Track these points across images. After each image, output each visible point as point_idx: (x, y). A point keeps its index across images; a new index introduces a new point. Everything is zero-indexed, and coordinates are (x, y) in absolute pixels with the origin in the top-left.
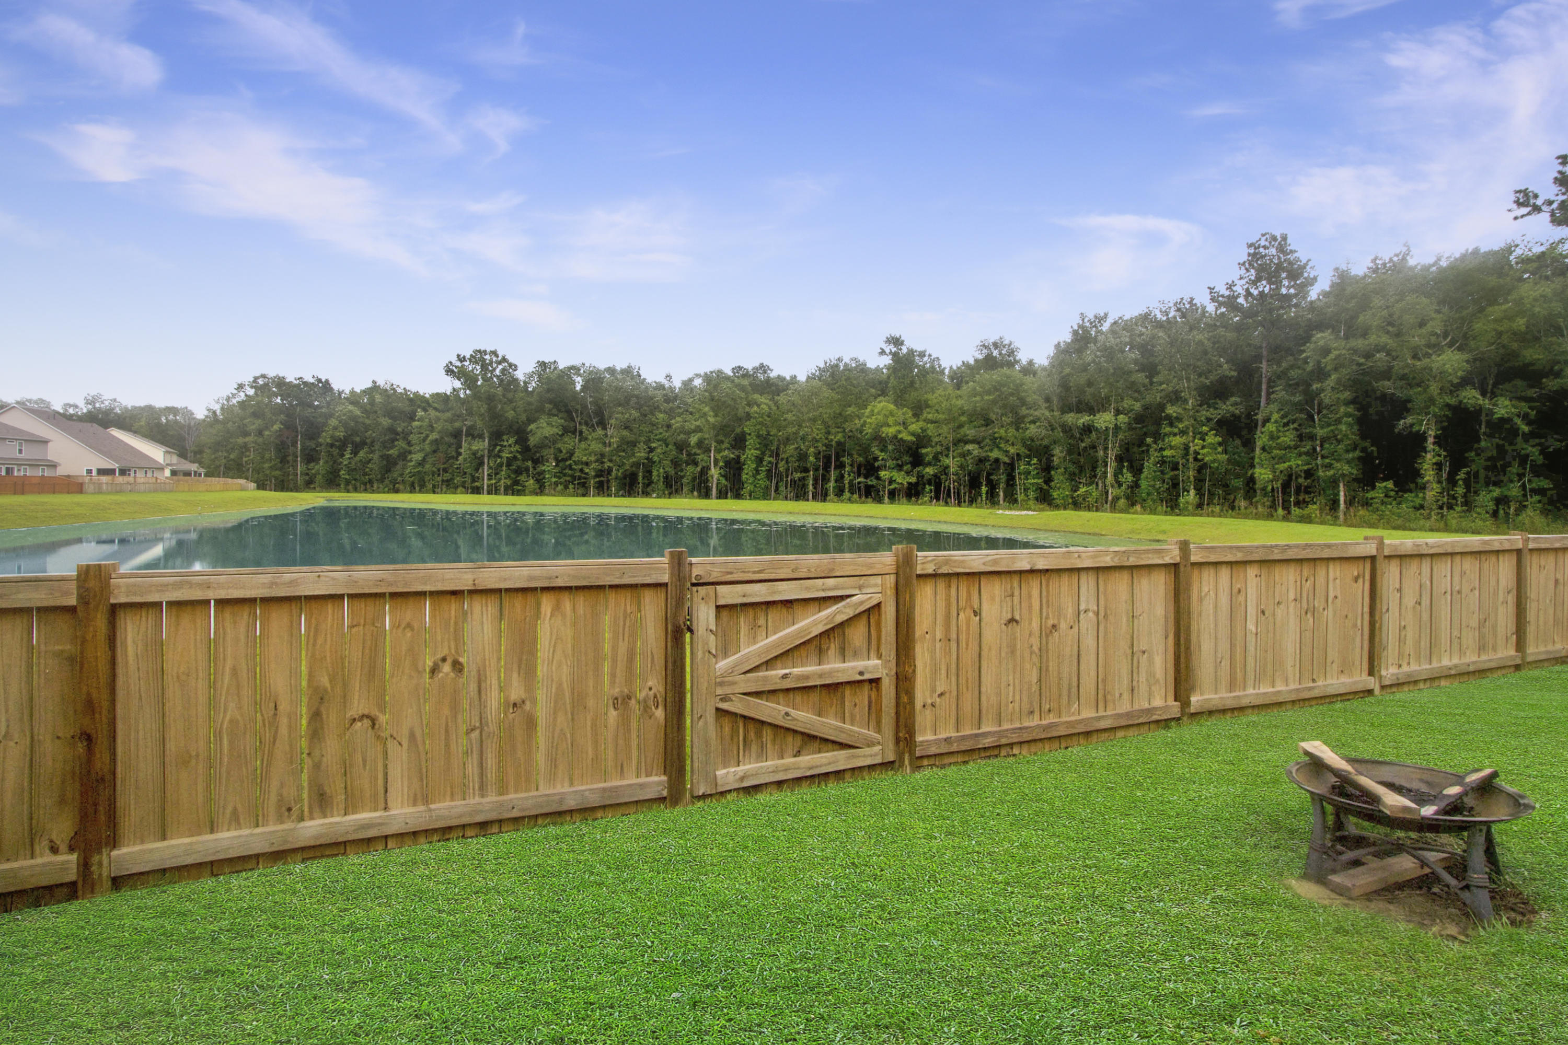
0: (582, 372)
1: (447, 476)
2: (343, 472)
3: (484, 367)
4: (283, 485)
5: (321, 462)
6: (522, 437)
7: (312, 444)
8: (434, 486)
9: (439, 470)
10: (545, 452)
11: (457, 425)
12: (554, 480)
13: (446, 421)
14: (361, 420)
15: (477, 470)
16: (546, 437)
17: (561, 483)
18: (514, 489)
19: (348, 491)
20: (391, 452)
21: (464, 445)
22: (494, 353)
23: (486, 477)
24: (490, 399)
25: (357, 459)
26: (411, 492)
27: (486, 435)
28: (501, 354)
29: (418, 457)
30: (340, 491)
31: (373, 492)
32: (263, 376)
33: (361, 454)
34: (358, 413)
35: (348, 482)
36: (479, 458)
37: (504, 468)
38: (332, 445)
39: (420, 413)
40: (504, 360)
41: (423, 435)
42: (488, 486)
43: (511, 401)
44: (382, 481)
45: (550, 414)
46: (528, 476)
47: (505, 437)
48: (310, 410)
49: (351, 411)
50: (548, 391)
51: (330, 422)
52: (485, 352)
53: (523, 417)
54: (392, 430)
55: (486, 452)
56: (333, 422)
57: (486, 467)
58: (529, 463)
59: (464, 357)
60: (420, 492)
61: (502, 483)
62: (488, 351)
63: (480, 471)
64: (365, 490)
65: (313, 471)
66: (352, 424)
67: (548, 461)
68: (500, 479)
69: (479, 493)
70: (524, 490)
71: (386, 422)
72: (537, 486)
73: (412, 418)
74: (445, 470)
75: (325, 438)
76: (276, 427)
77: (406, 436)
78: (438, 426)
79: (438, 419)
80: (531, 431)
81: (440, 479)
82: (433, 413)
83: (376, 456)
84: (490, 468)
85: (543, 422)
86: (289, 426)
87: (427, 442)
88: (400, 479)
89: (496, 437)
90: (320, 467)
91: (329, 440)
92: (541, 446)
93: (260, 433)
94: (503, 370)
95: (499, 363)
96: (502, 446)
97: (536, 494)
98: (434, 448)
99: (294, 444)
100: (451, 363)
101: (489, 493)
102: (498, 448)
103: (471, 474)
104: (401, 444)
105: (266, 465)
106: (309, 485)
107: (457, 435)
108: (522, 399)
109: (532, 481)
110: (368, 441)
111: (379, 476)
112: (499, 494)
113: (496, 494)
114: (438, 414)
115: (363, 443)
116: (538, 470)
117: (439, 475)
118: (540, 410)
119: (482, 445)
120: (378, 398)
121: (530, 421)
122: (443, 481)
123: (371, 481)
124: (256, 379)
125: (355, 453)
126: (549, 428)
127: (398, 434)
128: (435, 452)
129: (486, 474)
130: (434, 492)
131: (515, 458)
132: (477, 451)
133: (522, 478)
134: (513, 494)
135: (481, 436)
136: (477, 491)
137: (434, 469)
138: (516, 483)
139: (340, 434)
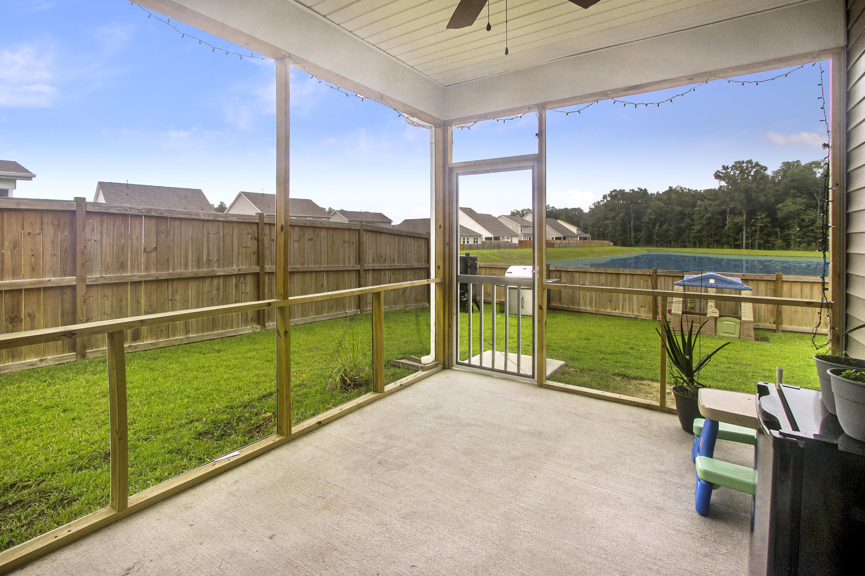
0: (822, 165)
1: (717, 238)
2: (654, 237)
3: (742, 171)
4: (624, 244)
5: (643, 231)
6: (771, 212)
7: (638, 223)
8: (708, 244)
9: (711, 234)
10: (790, 222)
11: (723, 207)
12: (798, 240)
13: (716, 206)
14: (664, 208)
15: (738, 234)
16: (791, 212)
17: (804, 242)
18: (766, 245)
19: (657, 247)
20: (682, 225)
21: (728, 220)
22: (750, 162)
23: (744, 239)
24: (747, 191)
25: (662, 229)
26: (694, 247)
27: (744, 212)
28: (754, 162)
29: (698, 227)
30: (654, 247)
31: (671, 247)
32: (614, 191)
33: (664, 227)
34: (662, 205)
35: (657, 242)
36: (739, 227)
37: (758, 233)
38: (648, 223)
39: (699, 202)
40: (757, 164)
41: (702, 215)
42: (746, 244)
43: (762, 190)
44: (676, 241)
45: (794, 196)
46: (777, 237)
47: (758, 213)
48: (637, 205)
49: (658, 204)
50: (792, 181)
51: (648, 211)
52: (743, 162)
53: (773, 200)
54: (682, 213)
55: (744, 223)
56: (649, 211)
57: (744, 233)
58: (778, 229)
59: (728, 166)
60: (700, 247)
61: (757, 242)
62: (745, 161)
63: (740, 234)
64: (667, 246)
65: (639, 236)
66: (659, 211)
67: (793, 228)
68: (755, 240)
69: (740, 248)
70: (774, 247)
71: (678, 209)
72: (784, 244)
73: (694, 205)
74: (715, 235)
75: (645, 219)
76: (621, 215)
77: (691, 215)
78: (711, 209)
79: (711, 205)
80: (779, 208)
81: (712, 239)
82: (707, 202)
83: (672, 228)
84: (747, 233)
85: (789, 202)
86: (627, 214)
87: (704, 218)
88: (687, 240)
89: (751, 214)
90: (643, 234)
91: (647, 220)
92: (787, 218)
93: (614, 218)
94: (756, 172)
95: (754, 167)
96: (756, 219)
97: (784, 249)
98: (708, 221)
99: (630, 223)
100: (718, 171)
101: (747, 248)
102: (753, 220)
103: (734, 237)
104: (688, 221)
105: (617, 234)
106: (637, 243)
107: (723, 213)
108: (771, 188)
109: (780, 241)
110: (668, 220)
111: (675, 239)
112: (755, 249)
113: (752, 249)
114: (711, 202)
115: (665, 221)
116: (785, 233)
117: (711, 238)
118: (786, 194)
119: (742, 219)
120: (673, 196)
121: (777, 202)
122: (714, 241)
123: (670, 241)
124: (611, 192)
125: (661, 226)
126: (794, 206)
127: (685, 215)
128: (709, 224)
129: (744, 236)
130: (709, 248)
131: (766, 226)
132: (738, 223)
133: (772, 239)
134: (765, 249)
135: (740, 214)
136: (739, 247)
137: (708, 234)
138: (767, 242)
139: (653, 217)
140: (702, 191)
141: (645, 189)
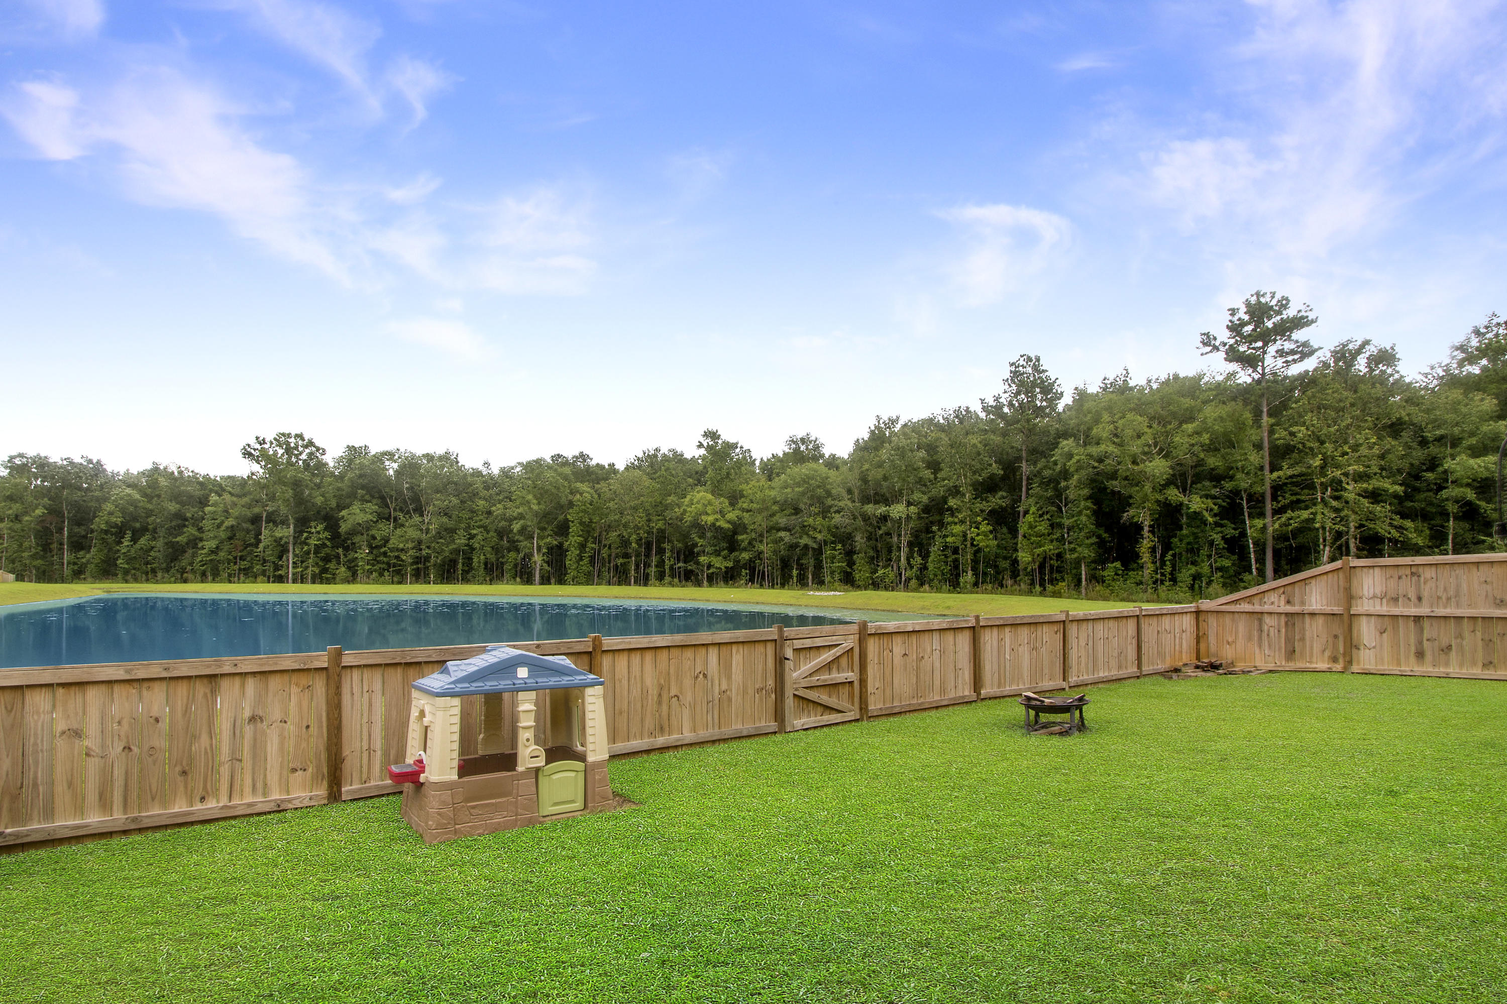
0: (396, 457)
1: (244, 564)
2: (120, 561)
3: (289, 450)
4: (45, 576)
5: (93, 549)
6: (331, 521)
7: (81, 531)
8: (230, 575)
9: (235, 558)
10: (357, 539)
11: (257, 510)
12: (367, 567)
13: (243, 506)
14: (141, 504)
15: (280, 558)
16: (359, 524)
17: (375, 570)
18: (323, 576)
19: (127, 582)
20: (179, 539)
21: (265, 532)
22: (300, 436)
23: (291, 566)
24: (297, 484)
25: (137, 546)
26: (202, 582)
27: (291, 521)
28: (306, 437)
29: (213, 544)
30: (118, 583)
31: (157, 582)
32: (21, 456)
33: (143, 541)
34: (138, 496)
35: (126, 572)
36: (283, 546)
37: (312, 556)
38: (106, 532)
39: (214, 498)
40: (311, 443)
41: (218, 521)
42: (293, 574)
43: (319, 486)
44: (167, 570)
45: (363, 500)
46: (339, 563)
47: (313, 524)
48: (79, 493)
49: (129, 495)
50: (361, 476)
51: (104, 506)
52: (289, 435)
53: (334, 504)
54: (179, 516)
55: (291, 539)
56: (108, 507)
57: (291, 555)
58: (340, 551)
59: (264, 440)
60: (214, 581)
61: (309, 571)
62: (293, 434)
63: (284, 558)
64: (147, 581)
65: (84, 560)
66: (132, 509)
67: (360, 549)
68: (307, 568)
69: (283, 582)
70: (334, 579)
71: (173, 507)
72: (349, 574)
73: (203, 502)
74: (242, 558)
75: (99, 523)
76: (39, 512)
77: (197, 521)
78: (235, 512)
79: (235, 504)
80: (343, 517)
81: (236, 567)
82: (227, 496)
83: (159, 544)
84: (295, 555)
85: (356, 508)
86: (55, 512)
87: (223, 528)
88: (189, 568)
89: (303, 523)
90: (93, 555)
91: (103, 527)
92: (353, 533)
93: (17, 518)
94: (311, 454)
95: (306, 447)
96: (310, 532)
97: (349, 582)
98: (229, 534)
99: (60, 530)
100: (249, 445)
101: (294, 581)
102: (305, 535)
103: (274, 563)
104: (191, 531)
105: (25, 554)
106: (78, 575)
107: (255, 520)
108: (330, 484)
109: (343, 569)
110: (150, 527)
111: (164, 565)
112: (306, 583)
113: (302, 582)
114: (235, 499)
115: (144, 530)
116: (350, 557)
117: (235, 563)
118: (353, 495)
119: (286, 532)
120: (163, 482)
121: (340, 508)
122: (240, 569)
123: (154, 571)
124: (12, 458)
125: (134, 540)
126: (362, 515)
127: (186, 520)
128: (230, 538)
129: (291, 562)
130: (230, 582)
131: (324, 545)
132: (281, 538)
133: (332, 565)
134: (321, 583)
135: (284, 522)
136: (280, 579)
137: (230, 557)
138: (325, 570)
139: (118, 519)
140: (218, 479)
141: (99, 462)
